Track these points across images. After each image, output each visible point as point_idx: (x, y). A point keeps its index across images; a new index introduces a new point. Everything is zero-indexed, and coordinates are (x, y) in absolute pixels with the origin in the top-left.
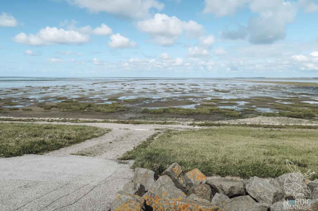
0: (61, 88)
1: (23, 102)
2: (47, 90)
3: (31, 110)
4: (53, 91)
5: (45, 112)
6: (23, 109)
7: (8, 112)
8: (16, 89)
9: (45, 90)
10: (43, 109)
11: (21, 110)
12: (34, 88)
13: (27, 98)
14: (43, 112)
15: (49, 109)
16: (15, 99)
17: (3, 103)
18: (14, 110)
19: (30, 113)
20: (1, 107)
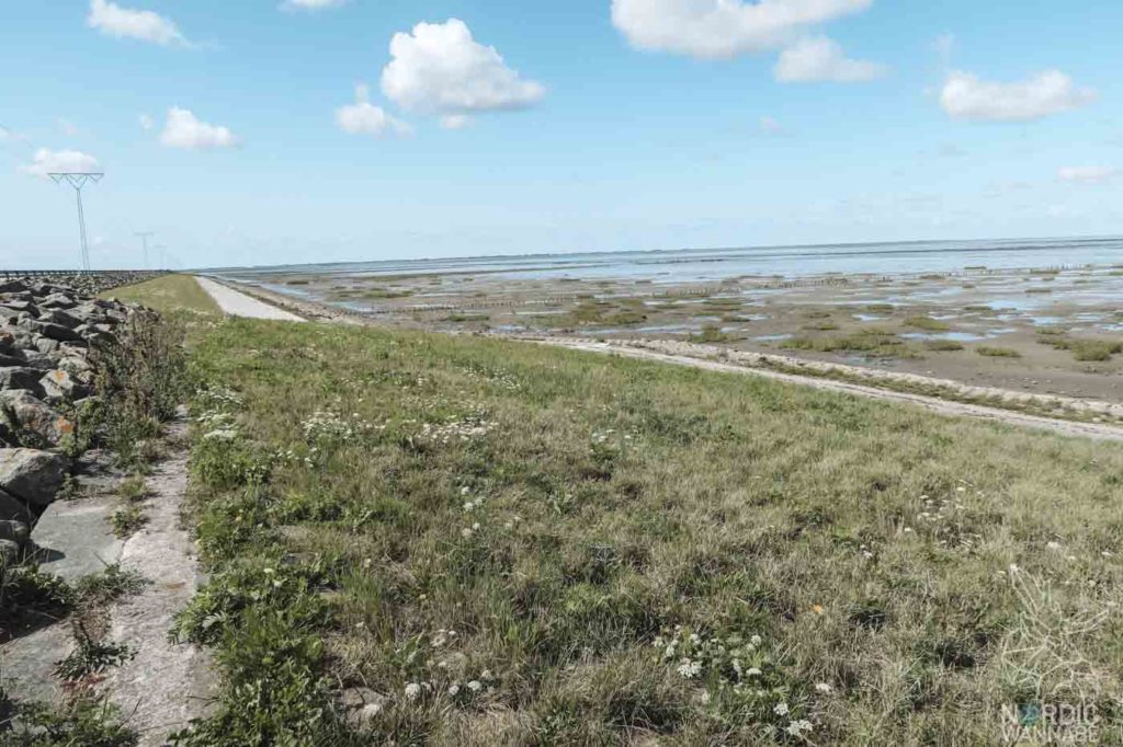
0: (1112, 274)
1: (969, 320)
2: (1052, 279)
3: (1015, 355)
4: (1080, 284)
5: (1088, 372)
6: (982, 351)
7: (923, 358)
8: (936, 277)
9: (1045, 280)
10: (1067, 357)
11: (969, 354)
12: (998, 271)
13: (983, 309)
14: (1074, 369)
15: (1101, 360)
16: (940, 310)
17: (901, 321)
18: (945, 349)
19: (1014, 368)
20: (893, 335)
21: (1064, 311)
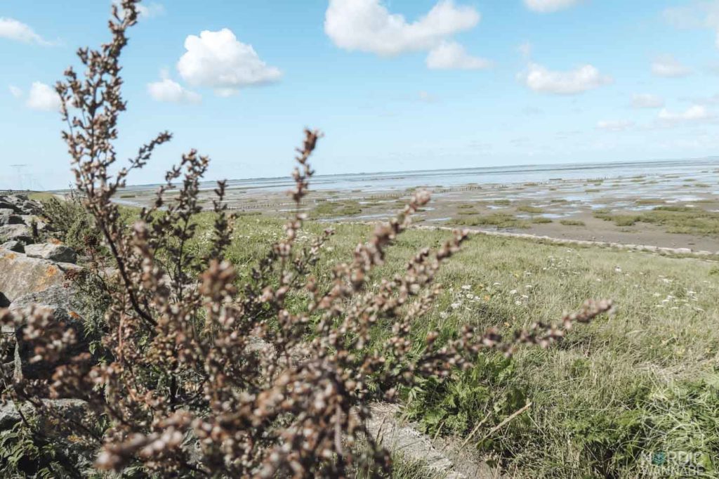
0: (632, 181)
1: (555, 207)
2: (599, 185)
3: (582, 224)
4: (615, 187)
5: (623, 231)
6: (563, 223)
7: (530, 227)
8: (533, 185)
9: (596, 185)
10: (611, 224)
11: (556, 225)
12: (569, 181)
13: (562, 201)
14: (616, 230)
15: (630, 225)
16: (537, 202)
17: (515, 209)
18: (542, 222)
19: (582, 231)
20: (511, 216)
21: (608, 201)
